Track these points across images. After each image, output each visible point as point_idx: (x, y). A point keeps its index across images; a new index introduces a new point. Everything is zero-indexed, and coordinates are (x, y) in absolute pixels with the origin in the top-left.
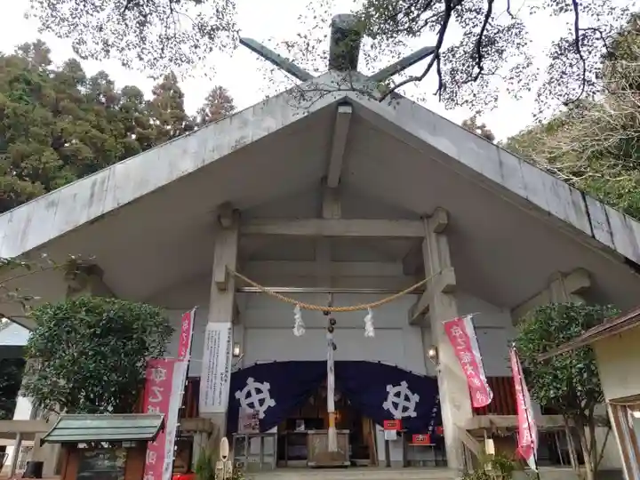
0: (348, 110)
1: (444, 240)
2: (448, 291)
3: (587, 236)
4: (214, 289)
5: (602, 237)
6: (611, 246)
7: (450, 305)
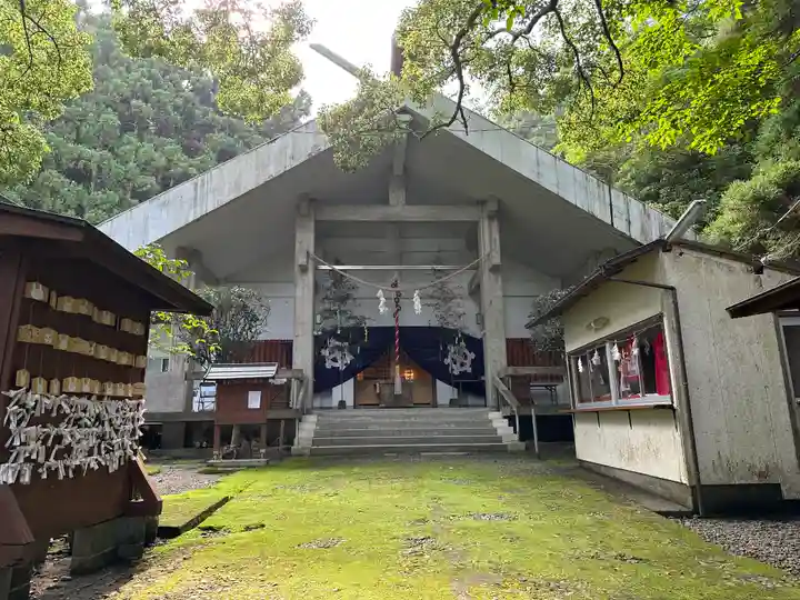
0: (407, 117)
1: (495, 225)
2: (495, 269)
3: (607, 224)
4: (297, 269)
5: (620, 225)
6: (628, 234)
7: (497, 280)
